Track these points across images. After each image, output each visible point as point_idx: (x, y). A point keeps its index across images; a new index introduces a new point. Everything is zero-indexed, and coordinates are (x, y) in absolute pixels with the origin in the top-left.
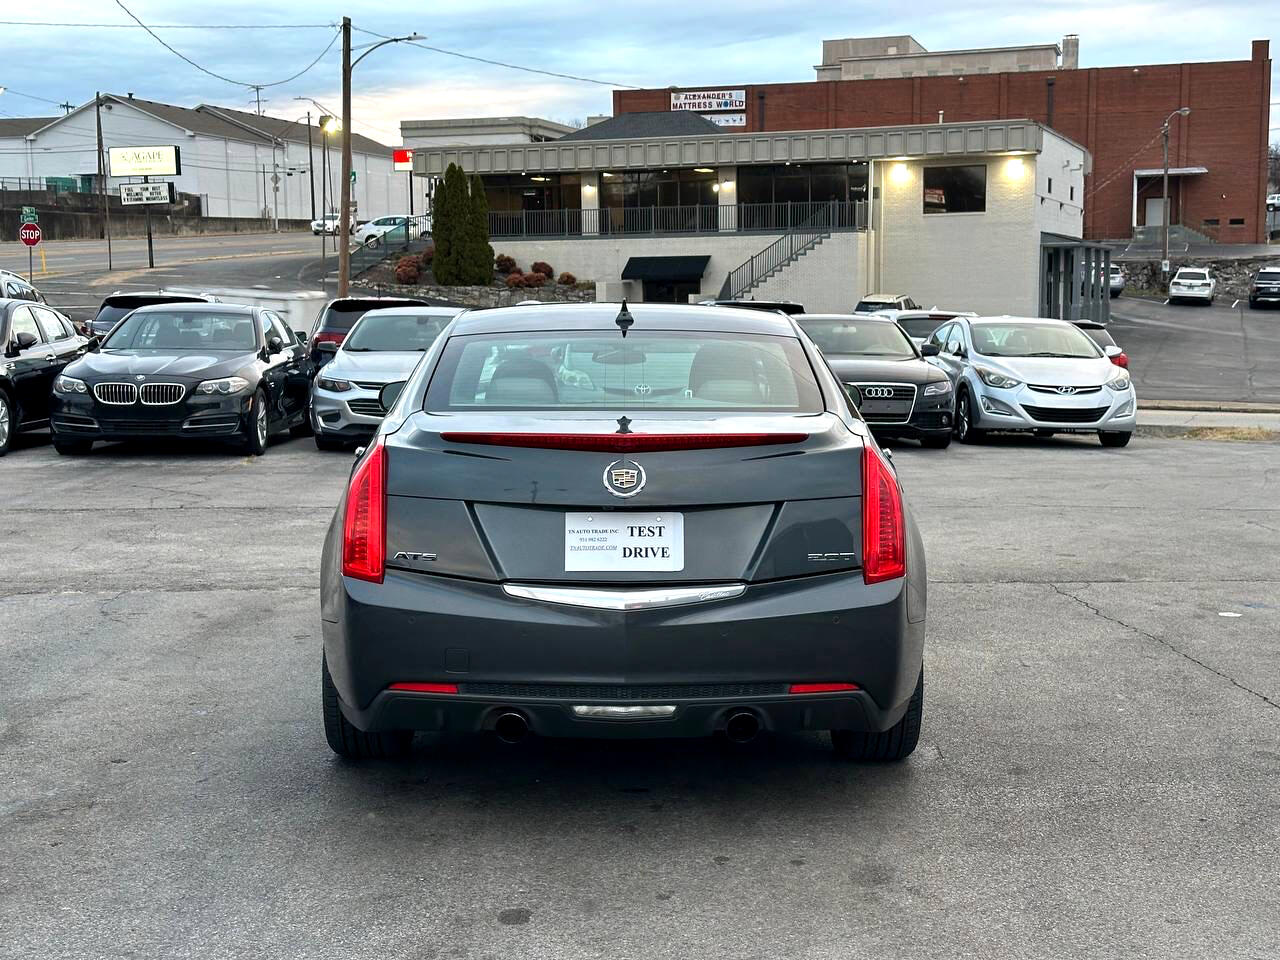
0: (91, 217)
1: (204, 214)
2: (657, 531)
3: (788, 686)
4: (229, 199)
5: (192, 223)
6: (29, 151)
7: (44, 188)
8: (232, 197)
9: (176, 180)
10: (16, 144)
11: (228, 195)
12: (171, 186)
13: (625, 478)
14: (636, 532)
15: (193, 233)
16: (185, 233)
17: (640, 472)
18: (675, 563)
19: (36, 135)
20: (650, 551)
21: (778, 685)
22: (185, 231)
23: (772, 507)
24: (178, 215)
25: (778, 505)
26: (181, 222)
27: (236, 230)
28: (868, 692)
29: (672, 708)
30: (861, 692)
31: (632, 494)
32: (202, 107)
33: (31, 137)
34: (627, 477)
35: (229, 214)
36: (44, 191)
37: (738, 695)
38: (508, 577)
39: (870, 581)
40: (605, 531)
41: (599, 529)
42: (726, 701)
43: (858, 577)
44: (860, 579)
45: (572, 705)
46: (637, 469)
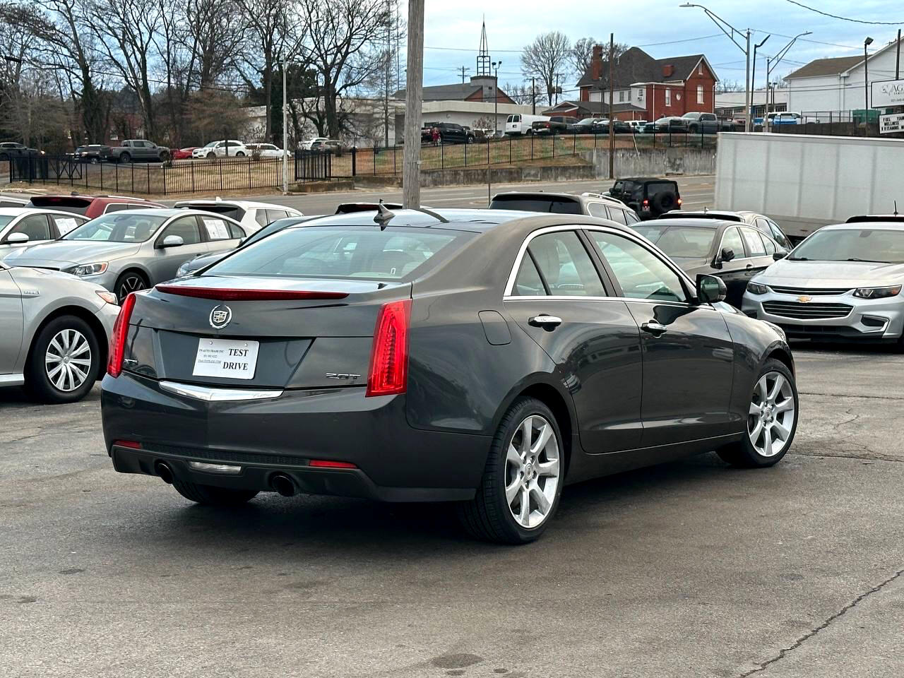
2: (244, 353)
3: (308, 461)
6: (842, 87)
10: (832, 81)
13: (219, 317)
14: (233, 352)
17: (228, 314)
18: (248, 374)
19: (850, 72)
20: (238, 365)
21: (301, 460)
23: (310, 341)
25: (313, 339)
28: (363, 471)
29: (239, 469)
30: (358, 470)
31: (221, 327)
33: (845, 74)
34: (220, 316)
36: (849, 123)
37: (277, 463)
38: (165, 377)
39: (369, 395)
40: (217, 351)
41: (215, 350)
42: (269, 467)
43: (364, 391)
44: (365, 393)
45: (188, 460)
46: (227, 311)
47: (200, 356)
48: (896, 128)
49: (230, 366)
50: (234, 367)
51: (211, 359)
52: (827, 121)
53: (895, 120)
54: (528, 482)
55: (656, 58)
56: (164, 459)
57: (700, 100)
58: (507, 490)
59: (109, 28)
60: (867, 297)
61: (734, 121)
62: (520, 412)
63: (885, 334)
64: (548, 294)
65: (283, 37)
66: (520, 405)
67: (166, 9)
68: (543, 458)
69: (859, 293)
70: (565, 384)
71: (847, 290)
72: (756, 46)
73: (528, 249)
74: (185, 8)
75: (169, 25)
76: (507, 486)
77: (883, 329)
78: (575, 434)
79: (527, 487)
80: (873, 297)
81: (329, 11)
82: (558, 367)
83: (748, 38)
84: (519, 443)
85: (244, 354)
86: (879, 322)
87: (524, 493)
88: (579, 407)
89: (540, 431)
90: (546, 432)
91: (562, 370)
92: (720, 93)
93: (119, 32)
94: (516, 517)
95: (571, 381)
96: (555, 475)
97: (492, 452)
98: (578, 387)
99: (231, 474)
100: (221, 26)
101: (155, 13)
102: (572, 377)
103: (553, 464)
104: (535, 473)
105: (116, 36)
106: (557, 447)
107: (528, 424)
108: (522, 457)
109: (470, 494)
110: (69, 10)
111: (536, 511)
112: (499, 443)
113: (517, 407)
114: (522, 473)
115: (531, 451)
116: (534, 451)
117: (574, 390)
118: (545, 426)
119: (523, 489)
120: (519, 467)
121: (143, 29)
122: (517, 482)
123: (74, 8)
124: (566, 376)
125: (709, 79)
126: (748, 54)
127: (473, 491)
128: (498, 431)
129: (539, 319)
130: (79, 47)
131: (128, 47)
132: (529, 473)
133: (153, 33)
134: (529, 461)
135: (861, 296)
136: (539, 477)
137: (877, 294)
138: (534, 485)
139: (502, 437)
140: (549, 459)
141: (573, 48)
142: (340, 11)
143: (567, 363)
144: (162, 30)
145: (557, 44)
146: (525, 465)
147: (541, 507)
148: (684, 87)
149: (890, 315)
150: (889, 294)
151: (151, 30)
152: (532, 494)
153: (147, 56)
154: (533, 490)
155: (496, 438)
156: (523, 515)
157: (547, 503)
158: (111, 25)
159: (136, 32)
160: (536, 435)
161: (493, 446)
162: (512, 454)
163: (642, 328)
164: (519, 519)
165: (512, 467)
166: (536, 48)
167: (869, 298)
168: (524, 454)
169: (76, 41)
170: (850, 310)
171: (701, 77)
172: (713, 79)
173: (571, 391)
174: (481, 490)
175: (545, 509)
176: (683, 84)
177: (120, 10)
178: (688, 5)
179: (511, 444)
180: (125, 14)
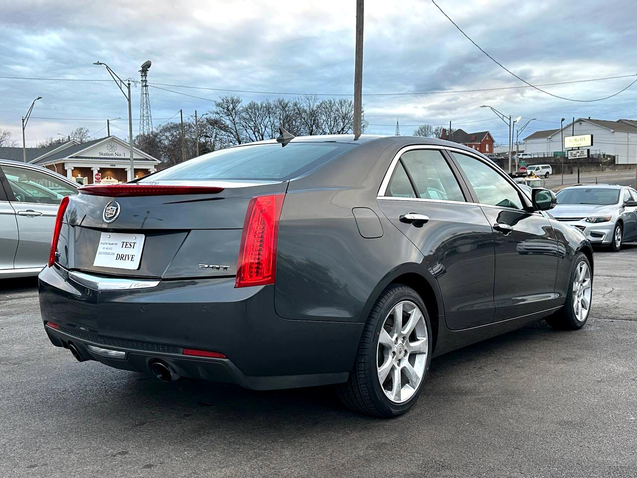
0: (568, 166)
1: (616, 163)
2: (132, 245)
3: (182, 350)
4: (628, 156)
5: (610, 167)
7: (553, 156)
8: (629, 155)
9: (591, 148)
10: (544, 140)
11: (628, 155)
12: (588, 151)
13: (110, 212)
14: (125, 244)
15: (611, 170)
16: (607, 171)
17: (117, 209)
20: (127, 257)
21: (174, 348)
22: (608, 170)
23: (186, 233)
24: (605, 164)
25: (189, 231)
26: (606, 166)
27: (630, 169)
28: (231, 361)
29: (123, 354)
30: (227, 360)
31: (112, 221)
32: (620, 120)
33: (550, 137)
35: (628, 162)
36: (552, 157)
37: (154, 350)
38: (73, 267)
39: (240, 285)
40: (113, 244)
41: (111, 243)
42: (149, 354)
43: (233, 282)
44: (234, 284)
45: (87, 344)
46: (117, 206)
47: (101, 248)
48: (576, 156)
49: (121, 257)
50: (124, 258)
51: (108, 251)
52: (542, 156)
53: (575, 153)
54: (400, 360)
55: (469, 133)
56: (72, 340)
57: (487, 150)
58: (379, 371)
59: (249, 126)
60: (593, 222)
61: (502, 157)
62: (391, 298)
63: (603, 241)
64: (417, 197)
65: (317, 128)
66: (391, 293)
67: (271, 119)
68: (413, 337)
69: (589, 220)
70: (431, 271)
71: (582, 218)
72: (514, 122)
73: (400, 159)
74: (279, 118)
75: (273, 124)
76: (379, 367)
77: (602, 239)
78: (441, 315)
79: (399, 365)
80: (596, 222)
81: (335, 117)
82: (426, 259)
83: (510, 119)
84: (390, 326)
85: (132, 247)
86: (600, 235)
87: (396, 372)
88: (444, 288)
89: (410, 314)
90: (416, 315)
91: (429, 260)
92: (495, 147)
93: (253, 128)
94: (388, 394)
95: (437, 268)
96: (425, 352)
97: (364, 336)
98: (443, 272)
99: (119, 359)
100: (292, 125)
101: (267, 120)
102: (438, 265)
103: (422, 342)
104: (406, 351)
105: (252, 129)
106: (426, 327)
107: (399, 310)
108: (394, 339)
109: (344, 377)
110: (234, 120)
111: (407, 385)
112: (371, 328)
113: (388, 294)
114: (394, 353)
115: (402, 332)
116: (404, 332)
117: (438, 276)
118: (415, 310)
119: (396, 368)
120: (391, 348)
121: (262, 127)
122: (389, 362)
123: (236, 119)
124: (432, 265)
125: (491, 141)
126: (510, 126)
127: (347, 374)
128: (370, 316)
129: (408, 217)
130: (237, 134)
131: (256, 134)
132: (400, 352)
133: (266, 128)
134: (400, 342)
135: (590, 222)
136: (410, 355)
137: (598, 220)
138: (405, 363)
139: (374, 322)
140: (418, 338)
141: (434, 131)
142: (339, 117)
143: (434, 254)
144: (270, 127)
145: (428, 129)
146: (396, 346)
147: (412, 381)
148: (480, 145)
149: (606, 231)
150: (605, 220)
151: (266, 127)
152: (403, 372)
153: (264, 137)
154: (405, 367)
155: (368, 323)
156: (395, 391)
157: (417, 378)
158: (250, 125)
159: (260, 128)
160: (406, 318)
161: (366, 330)
162: (384, 337)
163: (494, 228)
164: (391, 395)
165: (384, 349)
166: (419, 132)
167: (595, 223)
168: (395, 336)
169: (236, 132)
170: (584, 229)
171: (487, 140)
172: (493, 141)
173: (437, 276)
174: (354, 372)
175: (415, 383)
176: (480, 143)
177: (254, 120)
178: (484, 106)
179: (383, 328)
180: (255, 121)
